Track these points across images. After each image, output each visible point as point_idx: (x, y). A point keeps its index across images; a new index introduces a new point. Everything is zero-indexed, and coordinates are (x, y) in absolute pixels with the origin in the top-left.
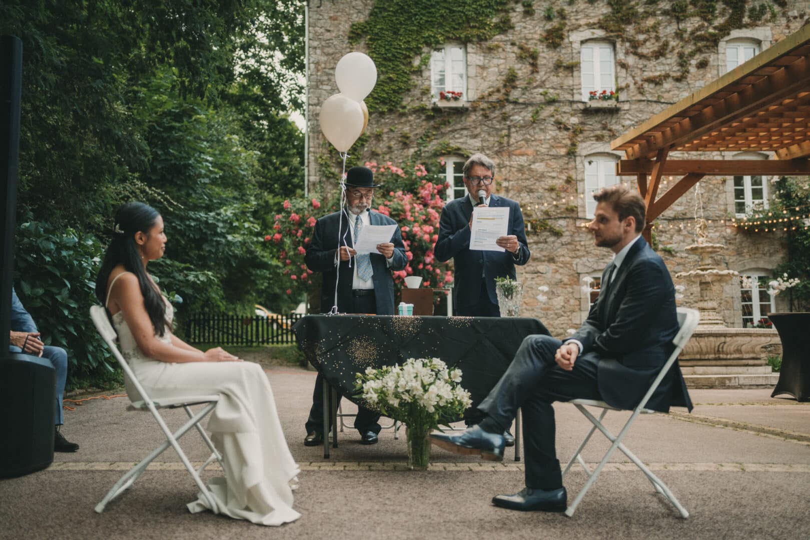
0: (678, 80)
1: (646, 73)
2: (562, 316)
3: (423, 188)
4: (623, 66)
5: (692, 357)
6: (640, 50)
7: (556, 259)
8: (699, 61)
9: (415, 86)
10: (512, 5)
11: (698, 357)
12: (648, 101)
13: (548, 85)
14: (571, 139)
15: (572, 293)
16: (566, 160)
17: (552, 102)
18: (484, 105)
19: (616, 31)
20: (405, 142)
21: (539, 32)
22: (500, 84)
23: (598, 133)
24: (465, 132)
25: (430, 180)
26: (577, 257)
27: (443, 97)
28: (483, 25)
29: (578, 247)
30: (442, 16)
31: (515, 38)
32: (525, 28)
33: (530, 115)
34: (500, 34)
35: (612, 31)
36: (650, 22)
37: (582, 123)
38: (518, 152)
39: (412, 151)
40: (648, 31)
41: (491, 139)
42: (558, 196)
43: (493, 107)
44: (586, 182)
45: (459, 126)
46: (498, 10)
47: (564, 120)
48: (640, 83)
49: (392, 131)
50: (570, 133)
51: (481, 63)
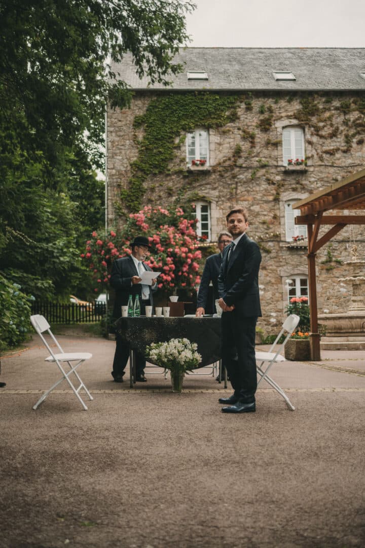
0: (345, 152)
1: (324, 148)
2: (271, 304)
3: (181, 223)
4: (310, 143)
5: (347, 331)
6: (320, 133)
7: (267, 268)
8: (358, 139)
9: (176, 156)
10: (238, 104)
11: (350, 331)
12: (326, 165)
13: (261, 155)
14: (276, 190)
15: (277, 289)
16: (273, 203)
17: (264, 166)
18: (220, 169)
19: (305, 121)
20: (170, 193)
21: (255, 121)
22: (230, 155)
23: (294, 186)
24: (208, 186)
25: (186, 218)
26: (280, 266)
27: (194, 163)
28: (220, 117)
29: (281, 260)
30: (193, 111)
31: (240, 125)
32: (246, 118)
33: (250, 175)
34: (230, 122)
35: (302, 121)
36: (327, 114)
37: (283, 180)
38: (242, 199)
39: (174, 198)
40: (325, 121)
41: (226, 190)
42: (268, 227)
43: (226, 171)
44: (286, 218)
45: (204, 182)
46: (229, 107)
47: (272, 178)
48: (321, 154)
49: (161, 185)
50: (275, 186)
51: (218, 141)
